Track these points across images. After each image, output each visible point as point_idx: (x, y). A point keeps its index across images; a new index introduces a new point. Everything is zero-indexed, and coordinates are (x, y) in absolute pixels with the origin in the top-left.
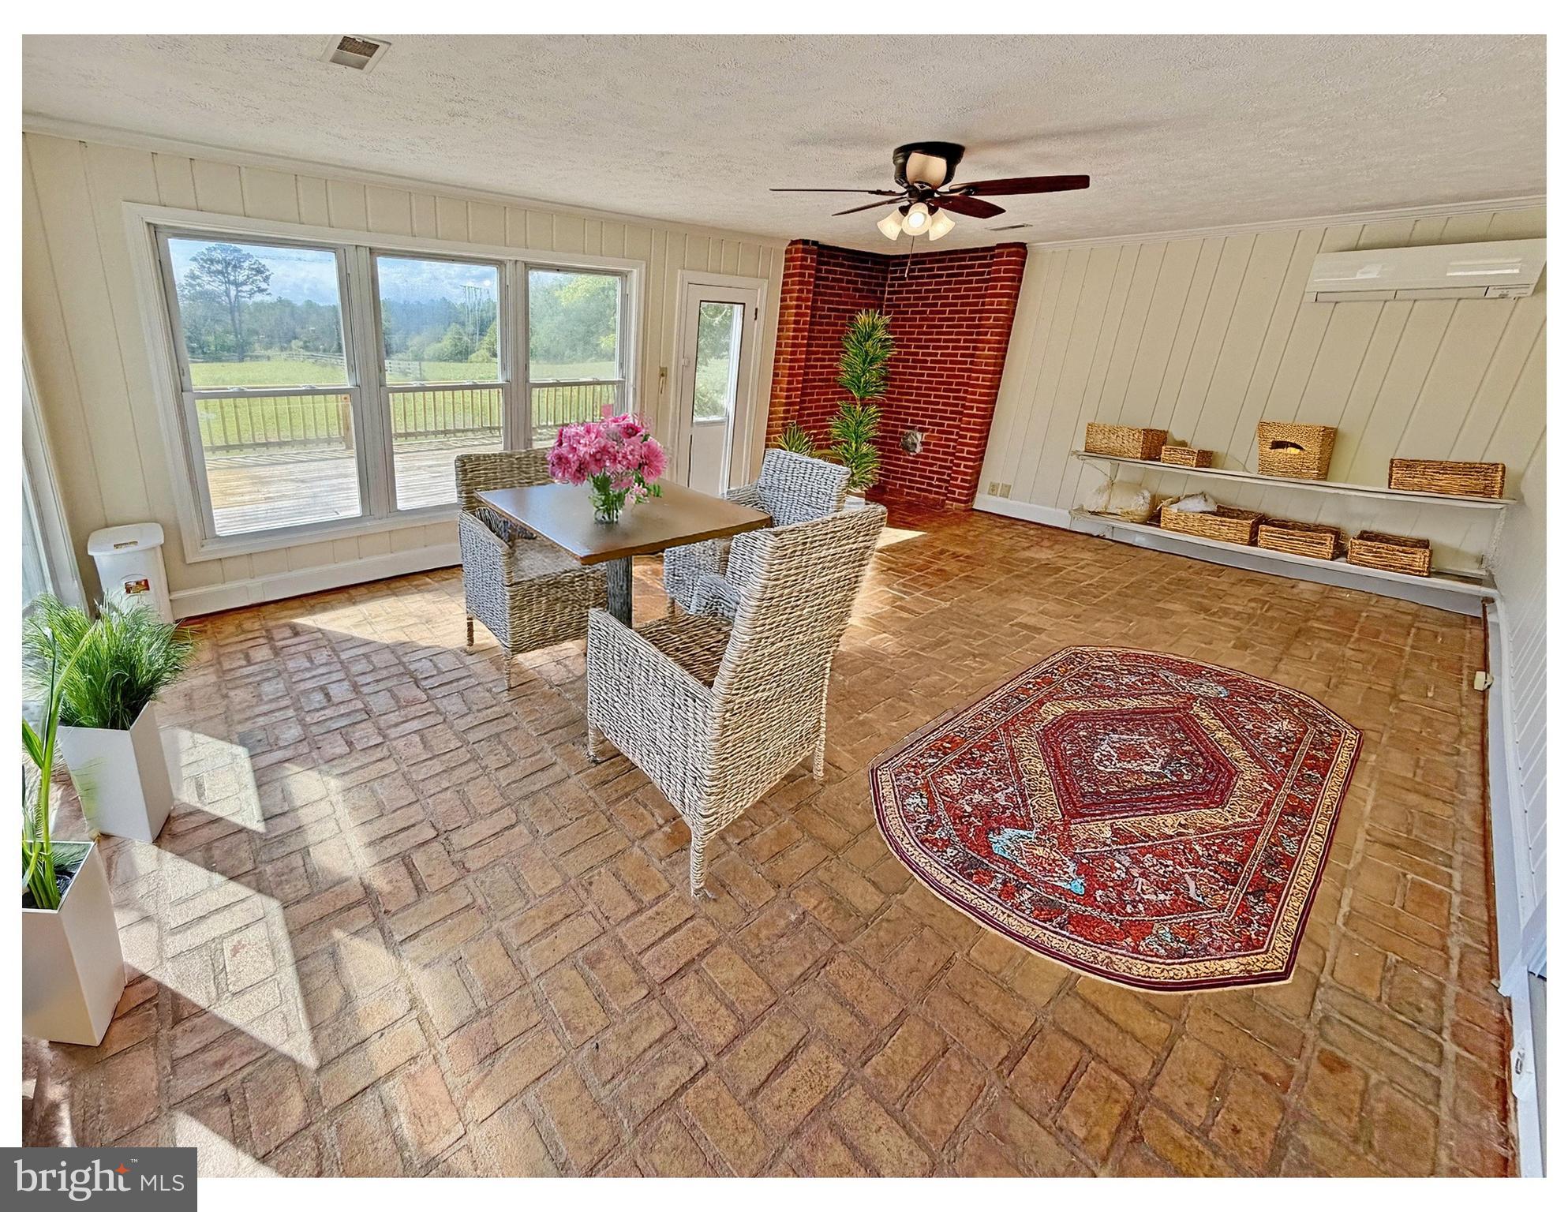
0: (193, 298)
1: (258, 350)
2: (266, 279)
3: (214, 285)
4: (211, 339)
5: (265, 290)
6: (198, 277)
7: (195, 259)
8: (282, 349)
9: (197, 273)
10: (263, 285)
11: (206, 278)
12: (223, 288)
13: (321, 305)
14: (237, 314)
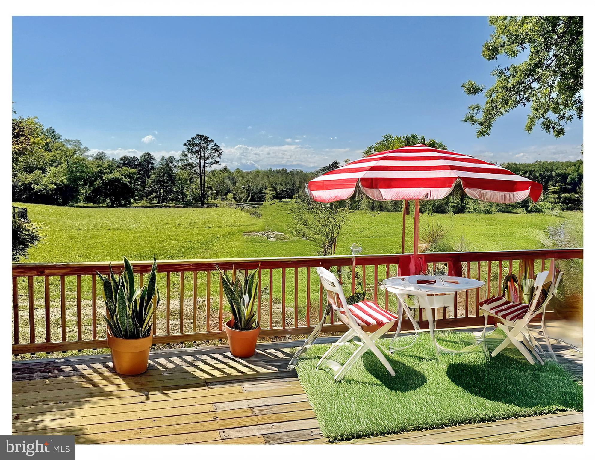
0: (183, 168)
1: (210, 200)
2: (219, 156)
3: (193, 159)
4: (188, 193)
5: (218, 162)
6: (186, 155)
7: (185, 145)
8: (223, 199)
9: (186, 153)
10: (218, 159)
11: (190, 155)
12: (198, 161)
13: (244, 171)
14: (203, 178)
